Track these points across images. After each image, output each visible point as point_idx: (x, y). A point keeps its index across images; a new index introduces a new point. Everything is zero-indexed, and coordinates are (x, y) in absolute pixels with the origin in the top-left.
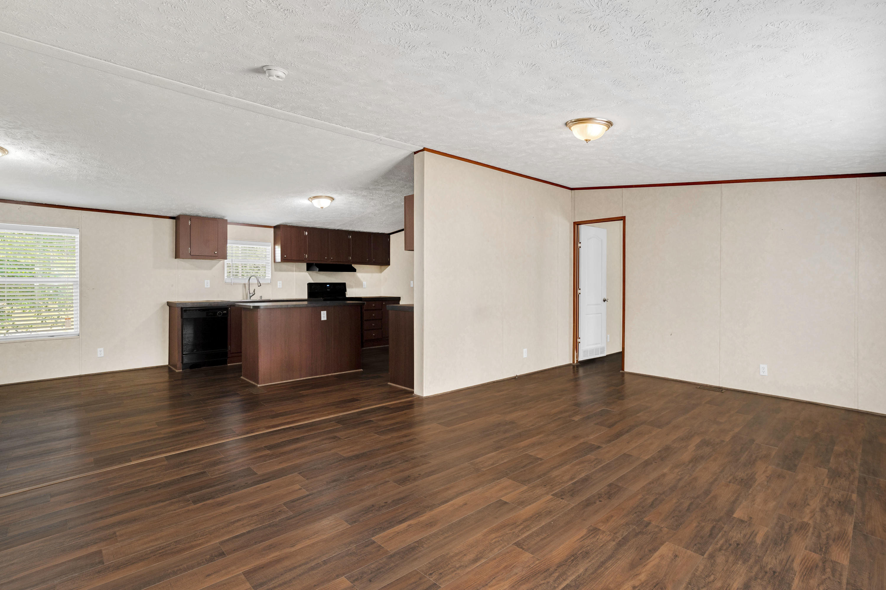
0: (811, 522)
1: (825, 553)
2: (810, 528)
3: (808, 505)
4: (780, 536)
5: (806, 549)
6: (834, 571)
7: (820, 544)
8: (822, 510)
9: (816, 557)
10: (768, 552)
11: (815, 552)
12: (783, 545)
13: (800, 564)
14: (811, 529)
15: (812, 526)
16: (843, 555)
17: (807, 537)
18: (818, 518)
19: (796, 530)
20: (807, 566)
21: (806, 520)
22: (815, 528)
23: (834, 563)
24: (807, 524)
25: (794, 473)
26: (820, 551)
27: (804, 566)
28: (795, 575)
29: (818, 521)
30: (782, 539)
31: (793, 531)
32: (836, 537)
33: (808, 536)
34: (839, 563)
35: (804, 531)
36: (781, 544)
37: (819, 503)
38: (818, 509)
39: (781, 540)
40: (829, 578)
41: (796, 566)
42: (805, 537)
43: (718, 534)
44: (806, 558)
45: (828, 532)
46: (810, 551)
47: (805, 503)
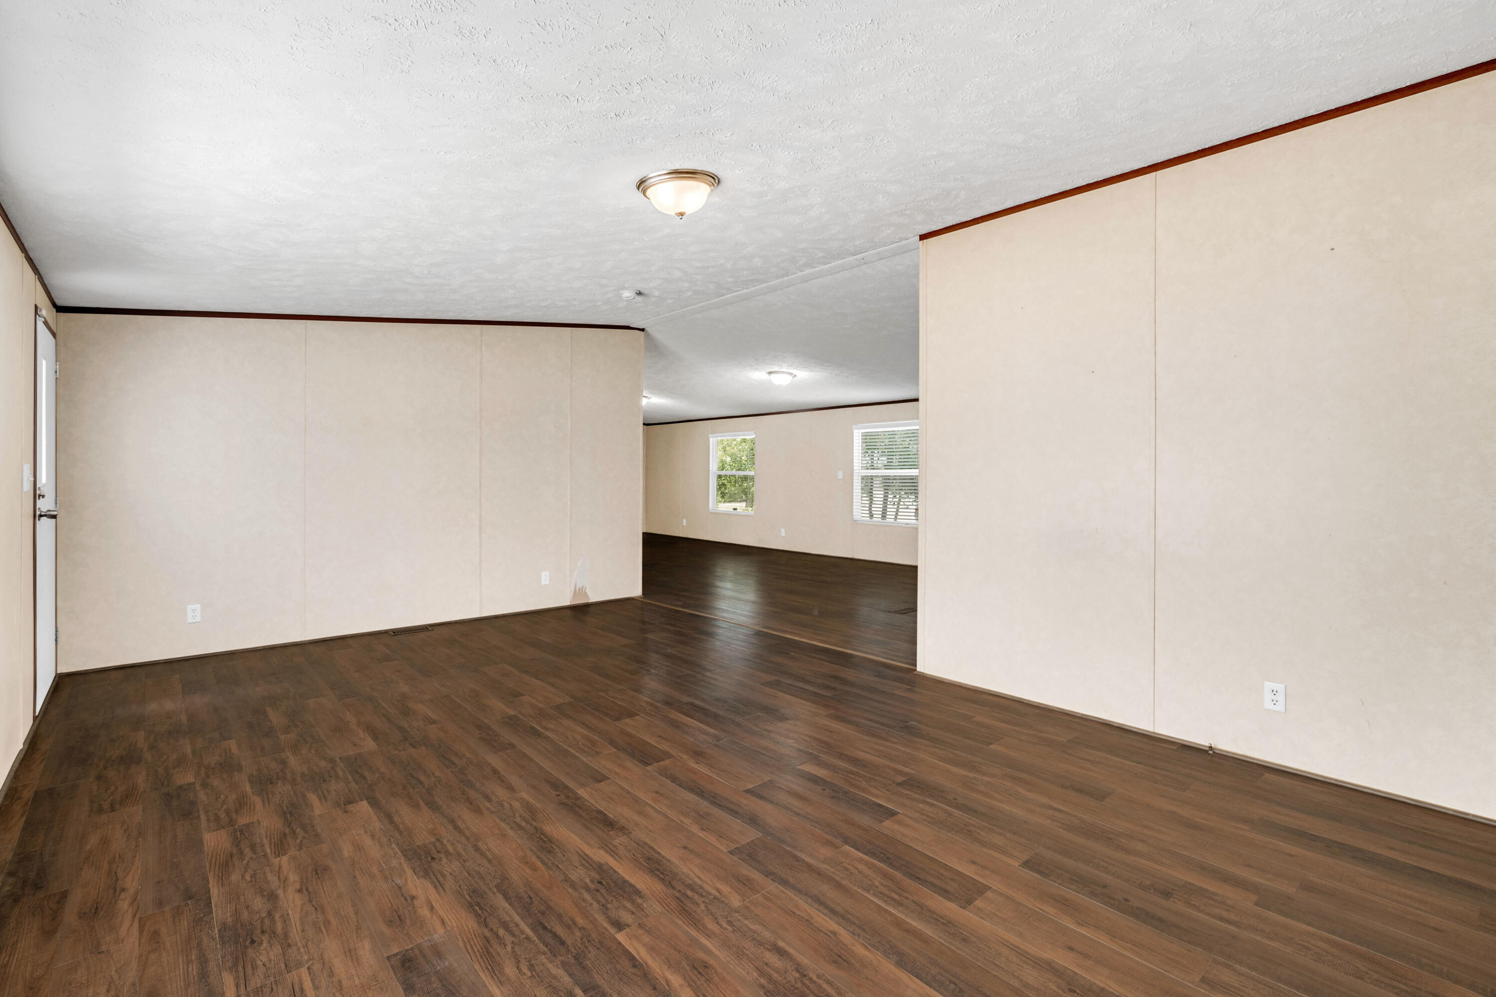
0: (276, 861)
1: (235, 831)
2: (271, 852)
3: (300, 891)
4: (296, 816)
5: (258, 821)
6: (217, 818)
7: (246, 838)
8: (272, 897)
9: (243, 821)
10: (292, 793)
11: (248, 825)
12: (285, 808)
13: (254, 803)
14: (268, 851)
15: (270, 856)
16: (213, 844)
17: (267, 836)
18: (270, 877)
19: (285, 835)
20: (247, 806)
21: (285, 859)
22: (265, 856)
23: (220, 827)
24: (278, 855)
25: (385, 956)
26: (242, 829)
27: (250, 804)
28: (252, 792)
29: (267, 869)
30: (291, 813)
31: (287, 831)
32: (230, 863)
33: (267, 839)
34: (214, 831)
35: (275, 841)
36: (287, 808)
37: (287, 911)
38: (280, 892)
39: (291, 811)
40: (219, 810)
41: (257, 800)
42: (268, 835)
43: (352, 776)
44: (252, 812)
45: (245, 862)
46: (252, 823)
47: (307, 890)
